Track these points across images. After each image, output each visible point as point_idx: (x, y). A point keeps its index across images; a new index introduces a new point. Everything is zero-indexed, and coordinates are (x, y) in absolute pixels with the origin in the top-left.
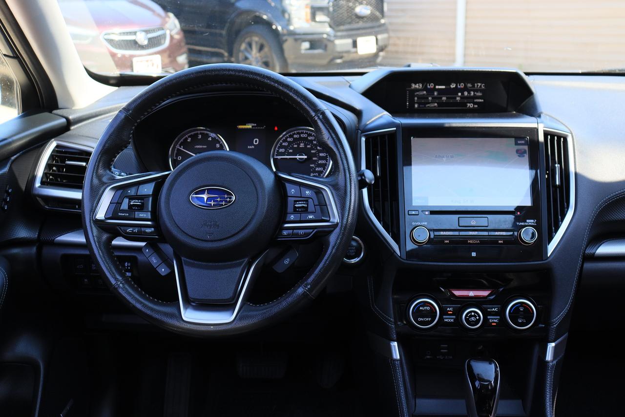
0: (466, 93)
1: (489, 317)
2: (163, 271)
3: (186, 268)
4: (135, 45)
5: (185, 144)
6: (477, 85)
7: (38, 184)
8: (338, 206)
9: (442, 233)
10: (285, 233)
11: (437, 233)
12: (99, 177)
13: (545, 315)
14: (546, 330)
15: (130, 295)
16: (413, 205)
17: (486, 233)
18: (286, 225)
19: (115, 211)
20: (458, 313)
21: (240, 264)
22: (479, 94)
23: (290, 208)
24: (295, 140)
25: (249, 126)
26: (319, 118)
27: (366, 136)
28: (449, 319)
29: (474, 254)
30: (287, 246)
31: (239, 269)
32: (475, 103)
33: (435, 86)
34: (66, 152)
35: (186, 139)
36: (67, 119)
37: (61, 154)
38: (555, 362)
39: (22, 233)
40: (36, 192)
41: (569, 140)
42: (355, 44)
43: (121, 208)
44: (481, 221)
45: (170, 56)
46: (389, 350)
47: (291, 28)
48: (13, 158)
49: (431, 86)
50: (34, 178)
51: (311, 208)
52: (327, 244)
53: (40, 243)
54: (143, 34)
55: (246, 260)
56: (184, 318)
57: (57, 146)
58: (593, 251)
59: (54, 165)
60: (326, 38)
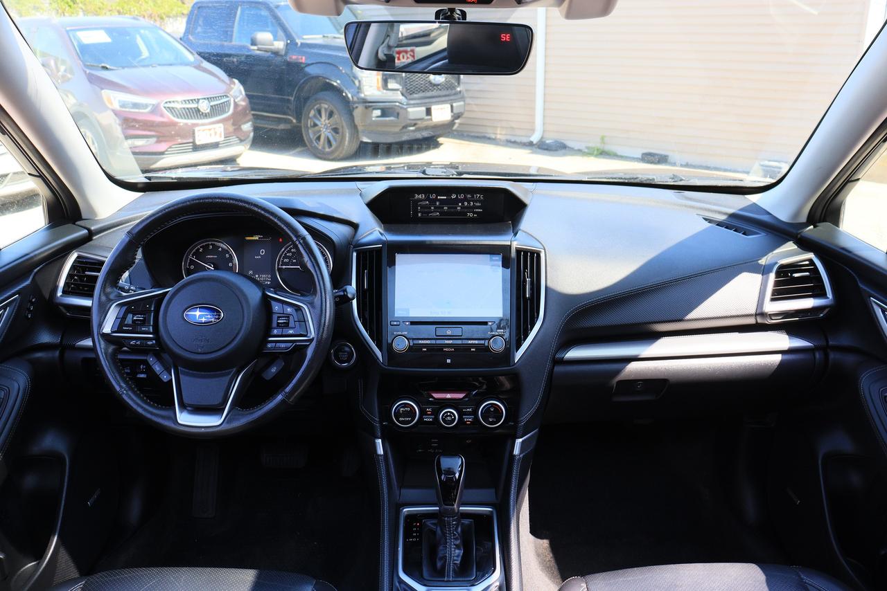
0: (466, 204)
1: (464, 417)
2: (165, 378)
3: (181, 376)
4: (197, 113)
5: (197, 254)
6: (477, 196)
7: (59, 294)
8: (314, 322)
9: (420, 342)
10: (269, 346)
11: (416, 342)
12: (107, 295)
13: (513, 414)
14: (515, 427)
15: (132, 400)
16: (396, 316)
17: (460, 342)
18: (270, 339)
19: (120, 326)
20: (436, 413)
21: (229, 374)
22: (478, 204)
23: (274, 325)
25: (256, 238)
26: (300, 243)
27: (356, 251)
28: (428, 419)
29: (449, 361)
30: (274, 357)
31: (227, 379)
32: (474, 213)
33: (437, 197)
34: (87, 263)
35: (199, 249)
36: (89, 230)
37: (81, 265)
38: (521, 456)
39: (46, 338)
40: (58, 301)
41: (542, 255)
42: (429, 112)
43: (126, 323)
44: (456, 331)
45: (234, 124)
46: (374, 446)
47: (362, 95)
48: (36, 270)
49: (434, 196)
50: (55, 288)
51: (292, 324)
52: (305, 356)
53: (63, 347)
54: (206, 101)
55: (235, 369)
56: (180, 422)
57: (78, 257)
58: (563, 356)
59: (75, 275)
60: (398, 106)
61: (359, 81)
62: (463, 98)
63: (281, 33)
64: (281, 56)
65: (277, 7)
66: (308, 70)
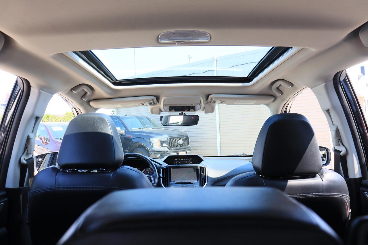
0: (188, 161)
6: (191, 159)
22: (191, 161)
24: (147, 171)
27: (162, 168)
41: (206, 168)
47: (153, 149)
60: (166, 153)
61: (152, 144)
62: (190, 150)
63: (123, 128)
64: (124, 135)
65: (122, 118)
66: (133, 140)
